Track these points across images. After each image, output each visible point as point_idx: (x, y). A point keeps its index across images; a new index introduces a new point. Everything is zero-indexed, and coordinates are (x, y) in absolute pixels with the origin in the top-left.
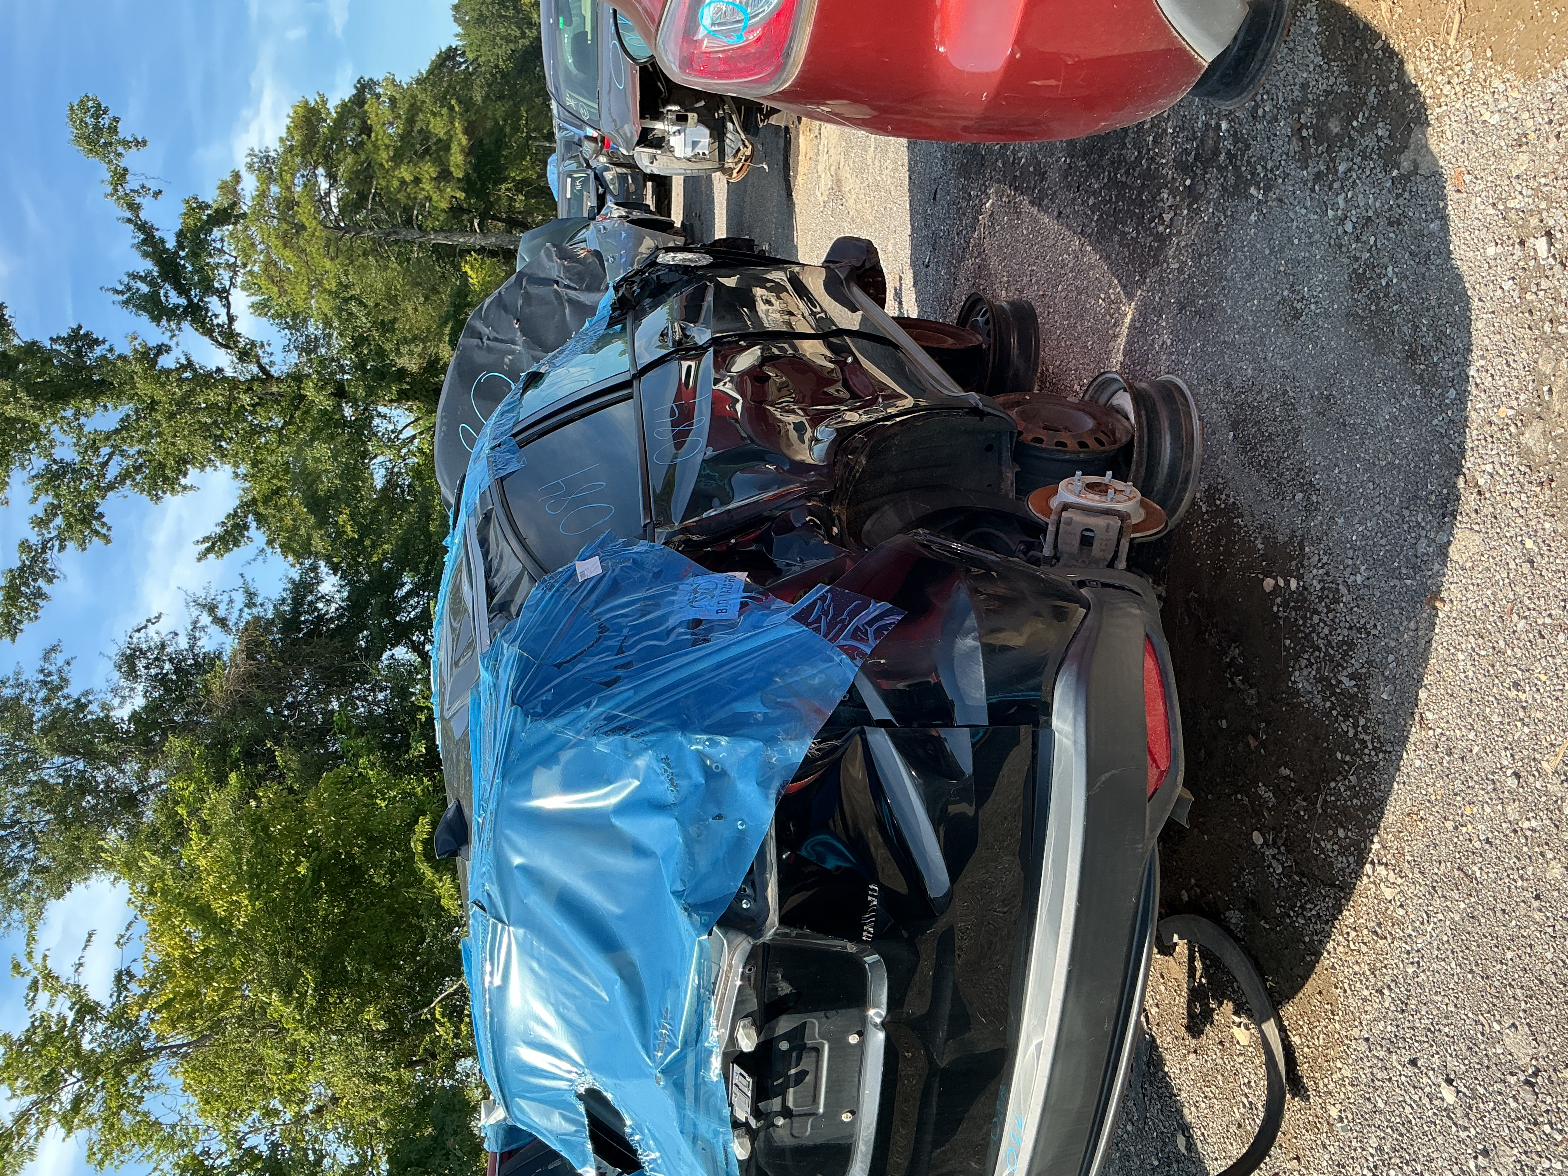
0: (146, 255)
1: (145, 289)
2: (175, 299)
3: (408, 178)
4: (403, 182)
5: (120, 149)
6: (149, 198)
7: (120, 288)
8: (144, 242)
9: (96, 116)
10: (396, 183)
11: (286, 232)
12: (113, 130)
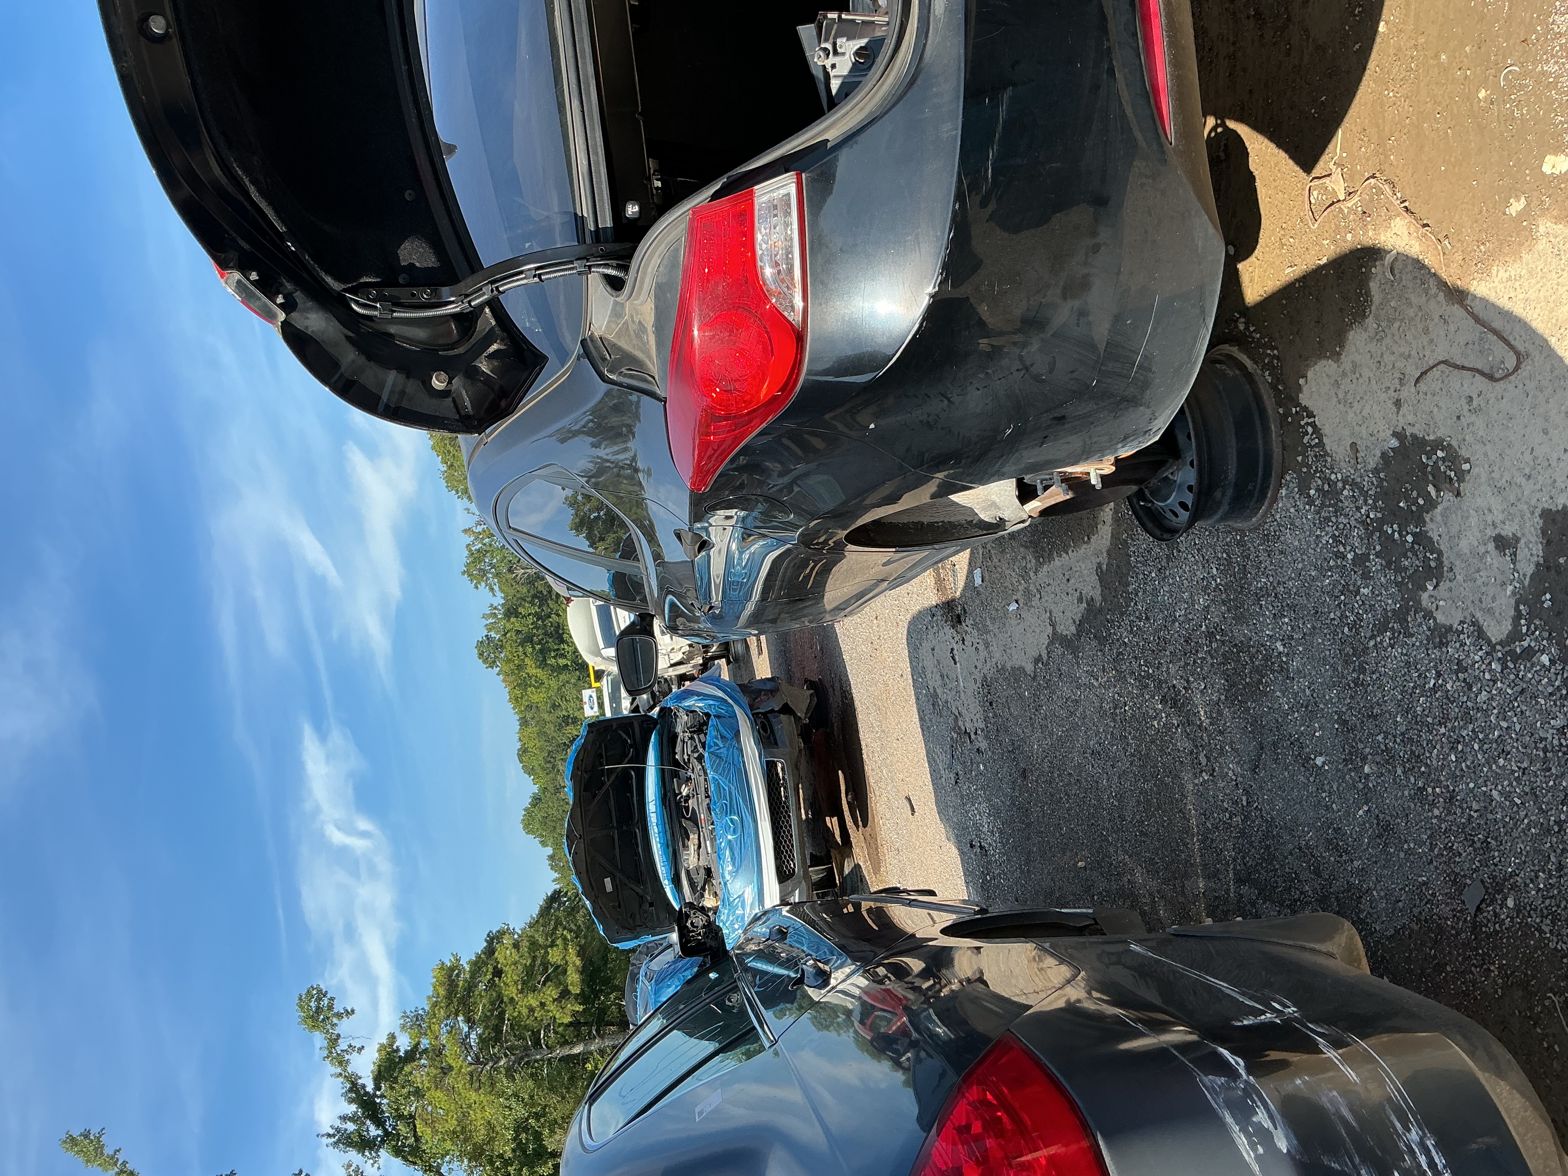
0: (351, 1101)
1: (351, 1127)
2: (374, 1131)
3: (534, 1003)
4: (531, 1010)
5: (335, 1020)
6: (355, 1054)
7: (331, 1132)
8: (351, 1090)
9: (319, 1000)
10: (525, 1011)
11: (435, 1077)
12: (330, 1007)
